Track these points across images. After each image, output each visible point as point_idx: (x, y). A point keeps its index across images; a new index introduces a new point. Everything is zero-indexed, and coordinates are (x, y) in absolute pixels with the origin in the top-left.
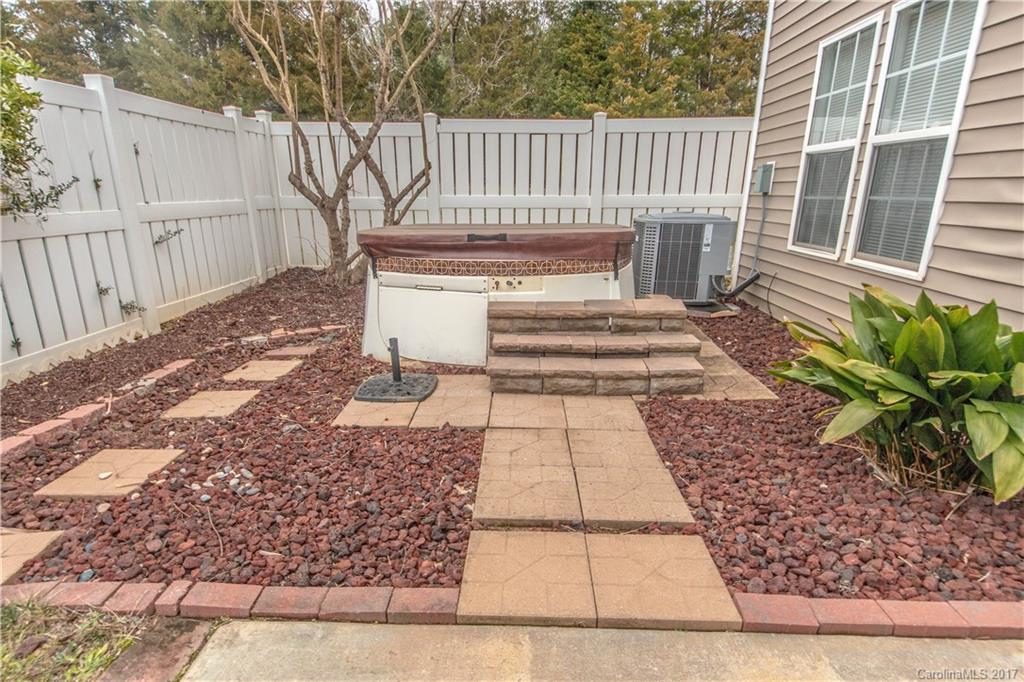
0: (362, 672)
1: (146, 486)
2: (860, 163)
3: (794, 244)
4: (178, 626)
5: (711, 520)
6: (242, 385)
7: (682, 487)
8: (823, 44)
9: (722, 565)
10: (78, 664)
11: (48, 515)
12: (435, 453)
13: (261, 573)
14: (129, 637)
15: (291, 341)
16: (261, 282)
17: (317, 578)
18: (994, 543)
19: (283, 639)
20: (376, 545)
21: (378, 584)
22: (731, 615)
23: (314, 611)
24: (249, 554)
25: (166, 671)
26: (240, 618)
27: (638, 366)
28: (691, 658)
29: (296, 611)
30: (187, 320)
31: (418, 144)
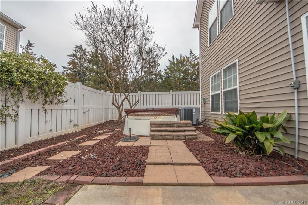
0: (118, 197)
1: (72, 157)
2: (222, 95)
3: (212, 112)
4: (73, 186)
5: (203, 162)
6: (97, 139)
7: (196, 157)
8: (210, 77)
9: (208, 172)
10: (47, 193)
11: (48, 163)
12: (138, 150)
13: (95, 174)
14: (61, 187)
15: (108, 132)
16: (103, 122)
17: (108, 175)
18: (270, 165)
19: (98, 189)
20: (123, 168)
21: (123, 176)
22: (211, 182)
23: (107, 182)
24: (93, 170)
25: (68, 196)
26: (88, 184)
27: (183, 133)
28: (203, 192)
29: (102, 182)
30: (87, 129)
31: (137, 97)
